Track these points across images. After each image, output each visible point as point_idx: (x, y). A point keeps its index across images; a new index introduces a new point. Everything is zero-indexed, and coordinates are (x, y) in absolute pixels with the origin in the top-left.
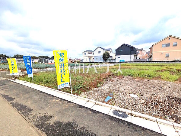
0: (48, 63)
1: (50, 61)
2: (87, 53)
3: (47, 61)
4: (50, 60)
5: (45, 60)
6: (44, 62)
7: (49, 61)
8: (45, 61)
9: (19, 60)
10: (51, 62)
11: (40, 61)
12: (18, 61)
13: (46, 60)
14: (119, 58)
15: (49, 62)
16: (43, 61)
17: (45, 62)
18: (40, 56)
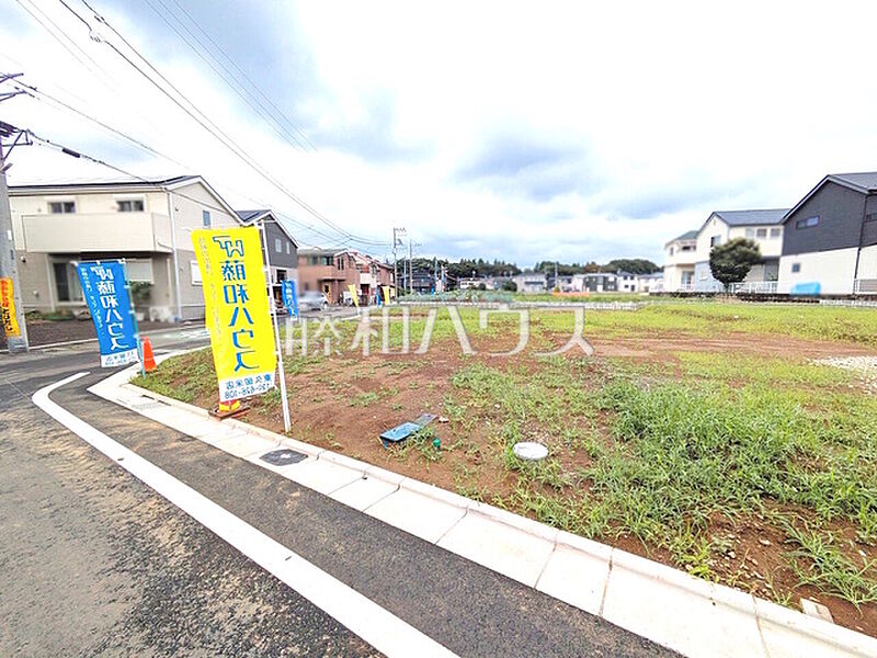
0: (616, 289)
1: (629, 282)
2: (676, 248)
3: (615, 283)
4: (625, 278)
5: (605, 279)
6: (600, 288)
7: (622, 282)
8: (606, 283)
9: (529, 280)
10: (629, 290)
11: (587, 284)
12: (527, 283)
13: (611, 279)
14: (796, 268)
15: (621, 288)
16: (596, 284)
17: (604, 289)
18: (612, 263)
